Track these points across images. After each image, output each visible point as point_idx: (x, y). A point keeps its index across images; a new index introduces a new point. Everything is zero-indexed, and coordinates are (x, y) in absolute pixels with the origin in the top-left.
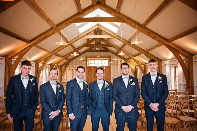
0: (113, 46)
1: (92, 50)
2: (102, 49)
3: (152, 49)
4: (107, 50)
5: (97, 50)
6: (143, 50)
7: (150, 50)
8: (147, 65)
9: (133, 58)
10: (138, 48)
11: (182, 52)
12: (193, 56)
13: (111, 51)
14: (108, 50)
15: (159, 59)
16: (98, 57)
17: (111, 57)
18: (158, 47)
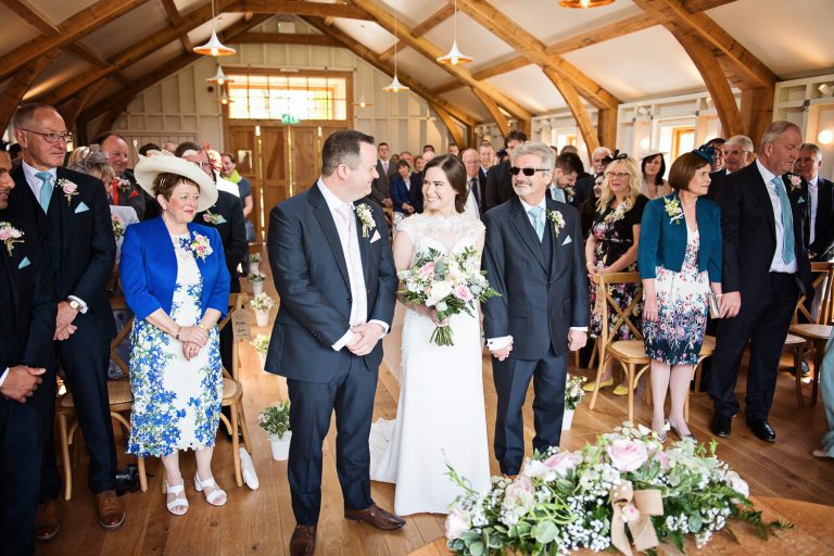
0: (379, 14)
1: (254, 33)
2: (310, 29)
3: (593, 42)
4: (337, 39)
5: (281, 31)
6: (539, 43)
7: (580, 47)
8: (533, 119)
9: (472, 87)
10: (518, 32)
11: (735, 59)
12: (777, 84)
13: (355, 42)
14: (339, 37)
15: (608, 93)
16: (288, 74)
17: (355, 75)
18: (627, 32)
